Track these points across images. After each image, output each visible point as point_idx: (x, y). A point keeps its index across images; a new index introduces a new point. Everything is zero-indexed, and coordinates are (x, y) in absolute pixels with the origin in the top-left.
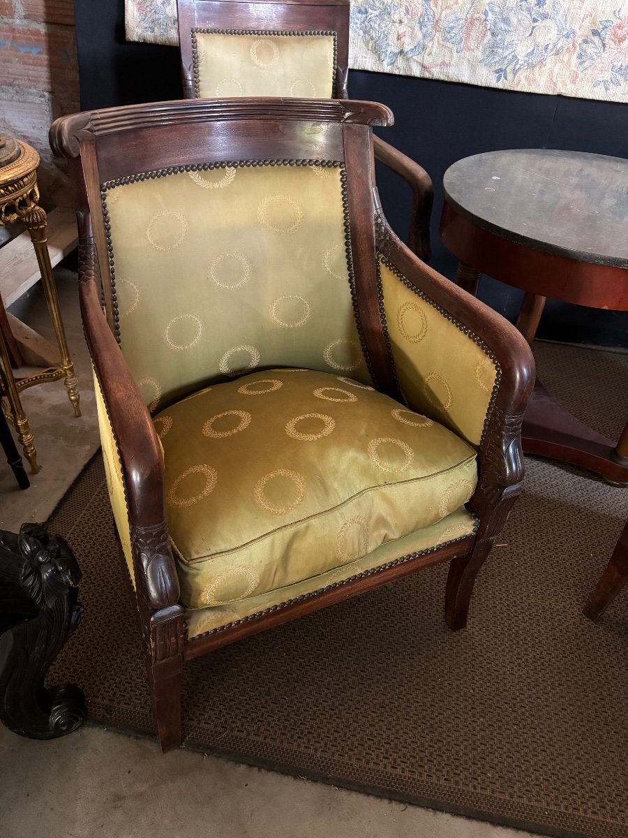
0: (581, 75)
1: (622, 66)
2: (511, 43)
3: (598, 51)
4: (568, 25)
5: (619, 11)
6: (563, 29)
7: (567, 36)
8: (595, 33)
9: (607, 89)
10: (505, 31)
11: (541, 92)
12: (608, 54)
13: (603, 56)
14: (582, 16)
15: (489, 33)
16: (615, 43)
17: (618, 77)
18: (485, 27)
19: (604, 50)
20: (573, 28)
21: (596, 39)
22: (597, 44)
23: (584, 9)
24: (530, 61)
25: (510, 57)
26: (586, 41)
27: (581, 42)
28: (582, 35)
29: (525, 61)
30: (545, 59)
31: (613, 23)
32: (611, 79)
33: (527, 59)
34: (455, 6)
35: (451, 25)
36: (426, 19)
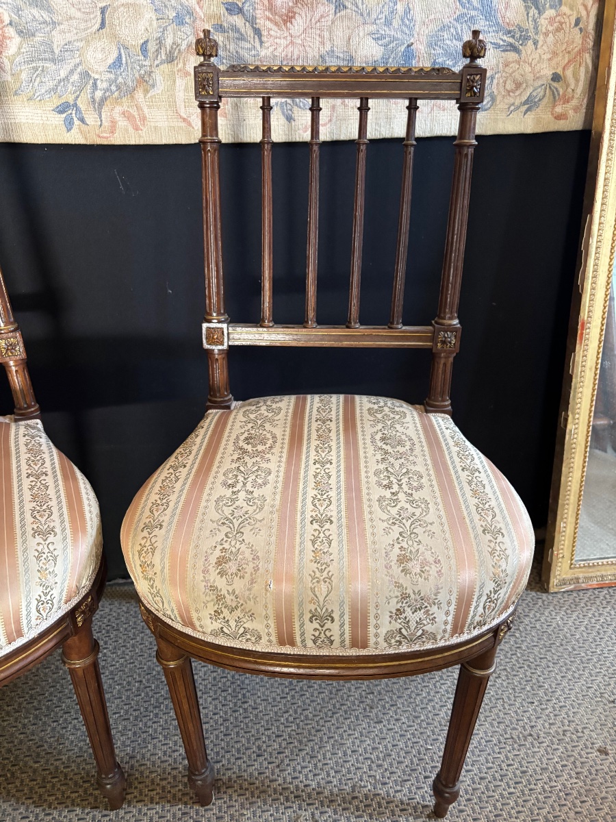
2: (68, 48)
10: (45, 22)
11: (164, 141)
24: (120, 80)
25: (75, 77)
29: (111, 82)
33: (112, 76)
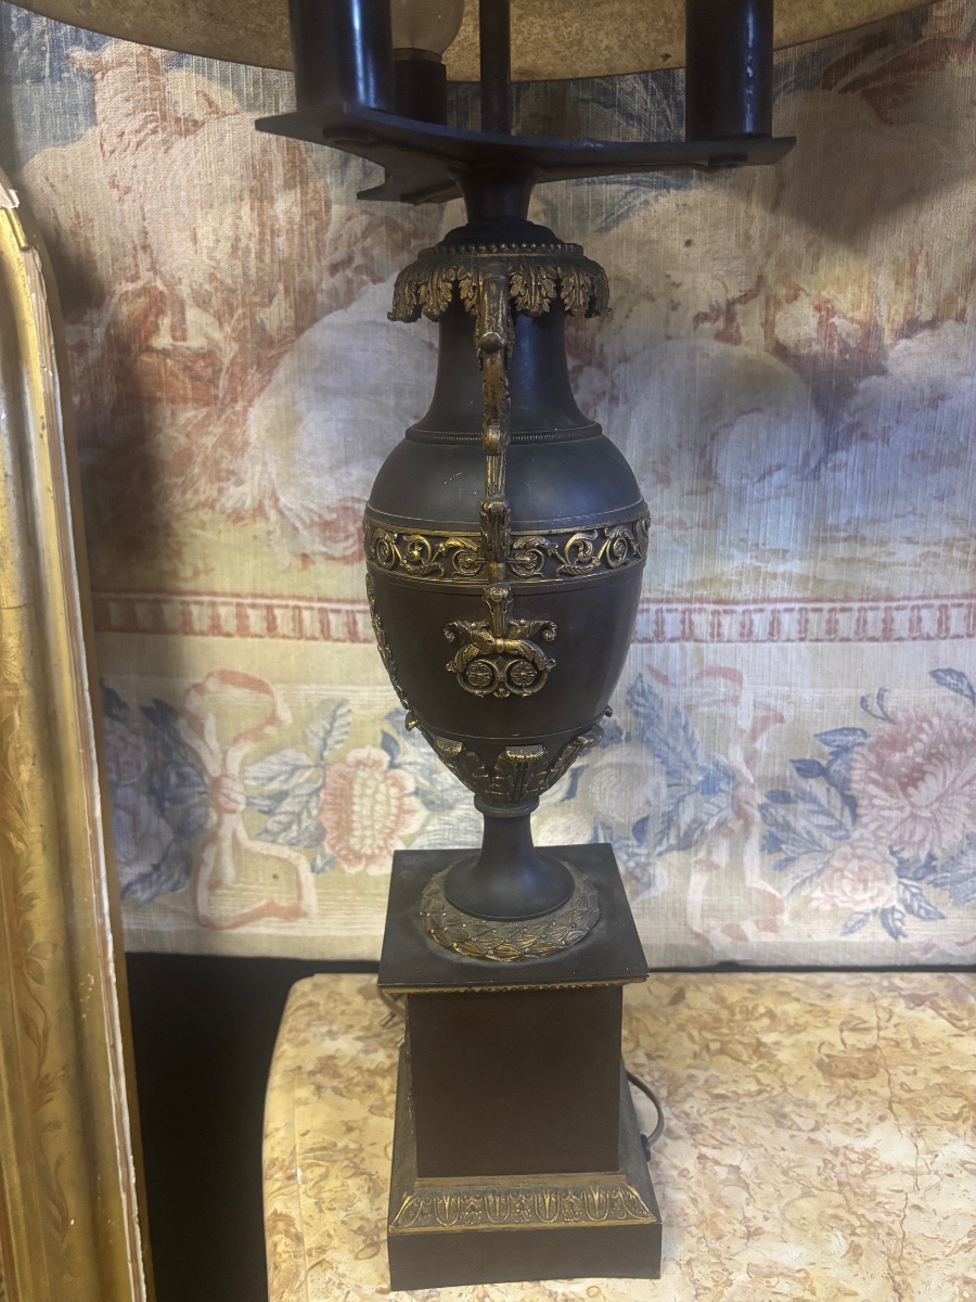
0: (789, 905)
1: (931, 857)
3: (833, 823)
4: (701, 755)
5: (880, 697)
6: (687, 767)
7: (709, 787)
8: (807, 769)
9: (895, 933)
12: (873, 826)
13: (856, 835)
14: (746, 724)
15: (414, 802)
16: (887, 789)
17: (930, 893)
18: (397, 783)
19: (855, 817)
20: (722, 759)
21: (816, 787)
22: (824, 800)
23: (747, 697)
26: (781, 797)
27: (765, 800)
28: (761, 781)
30: (645, 867)
31: (865, 734)
32: (902, 901)
34: (270, 730)
35: (274, 786)
36: (173, 779)
